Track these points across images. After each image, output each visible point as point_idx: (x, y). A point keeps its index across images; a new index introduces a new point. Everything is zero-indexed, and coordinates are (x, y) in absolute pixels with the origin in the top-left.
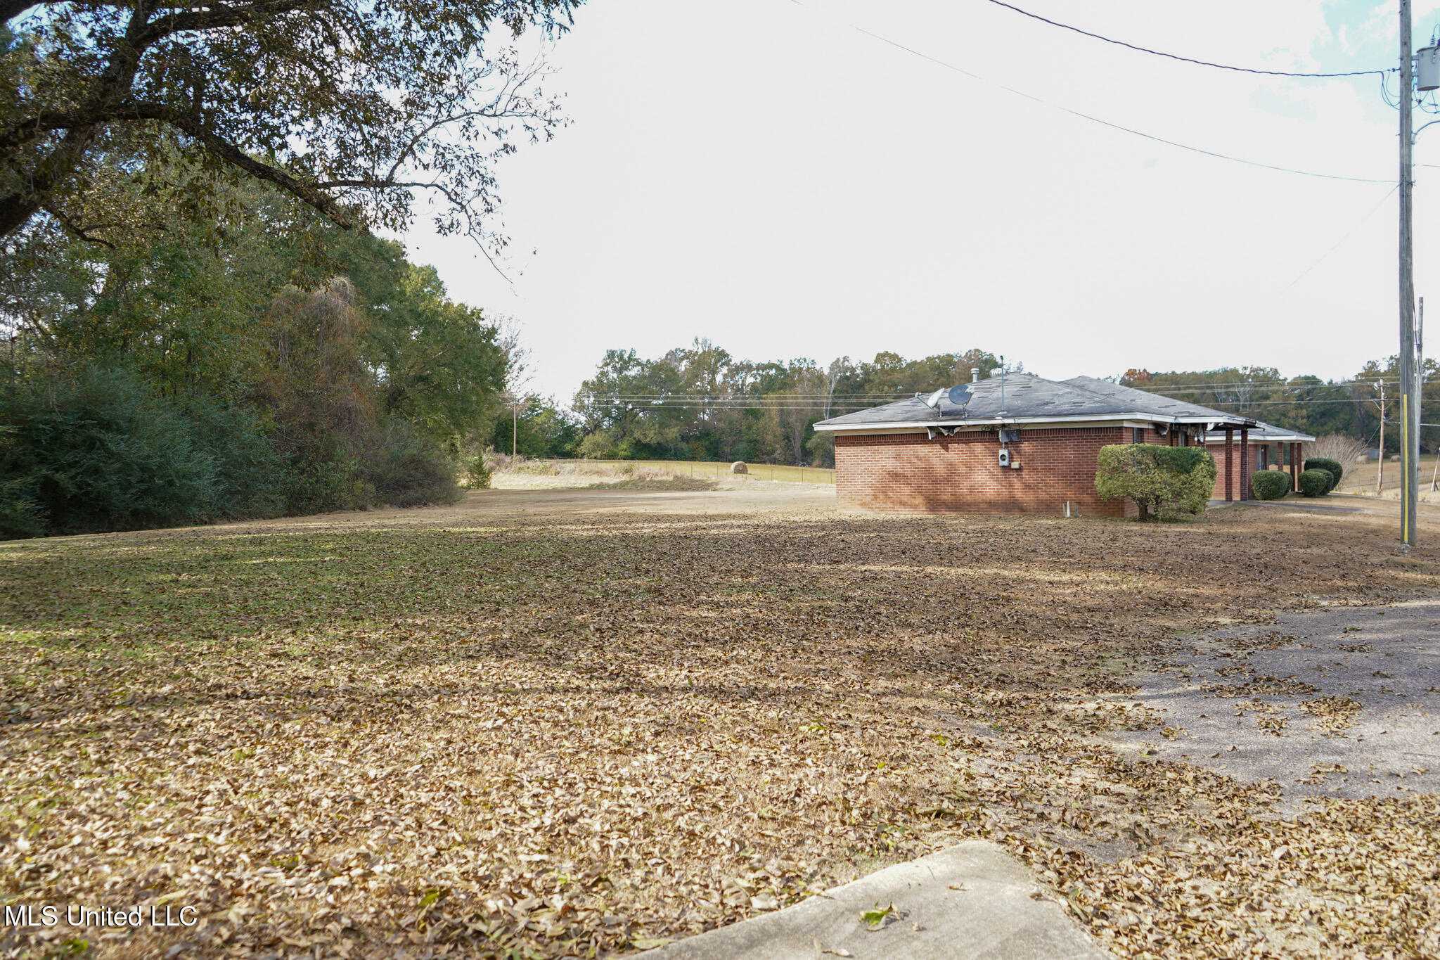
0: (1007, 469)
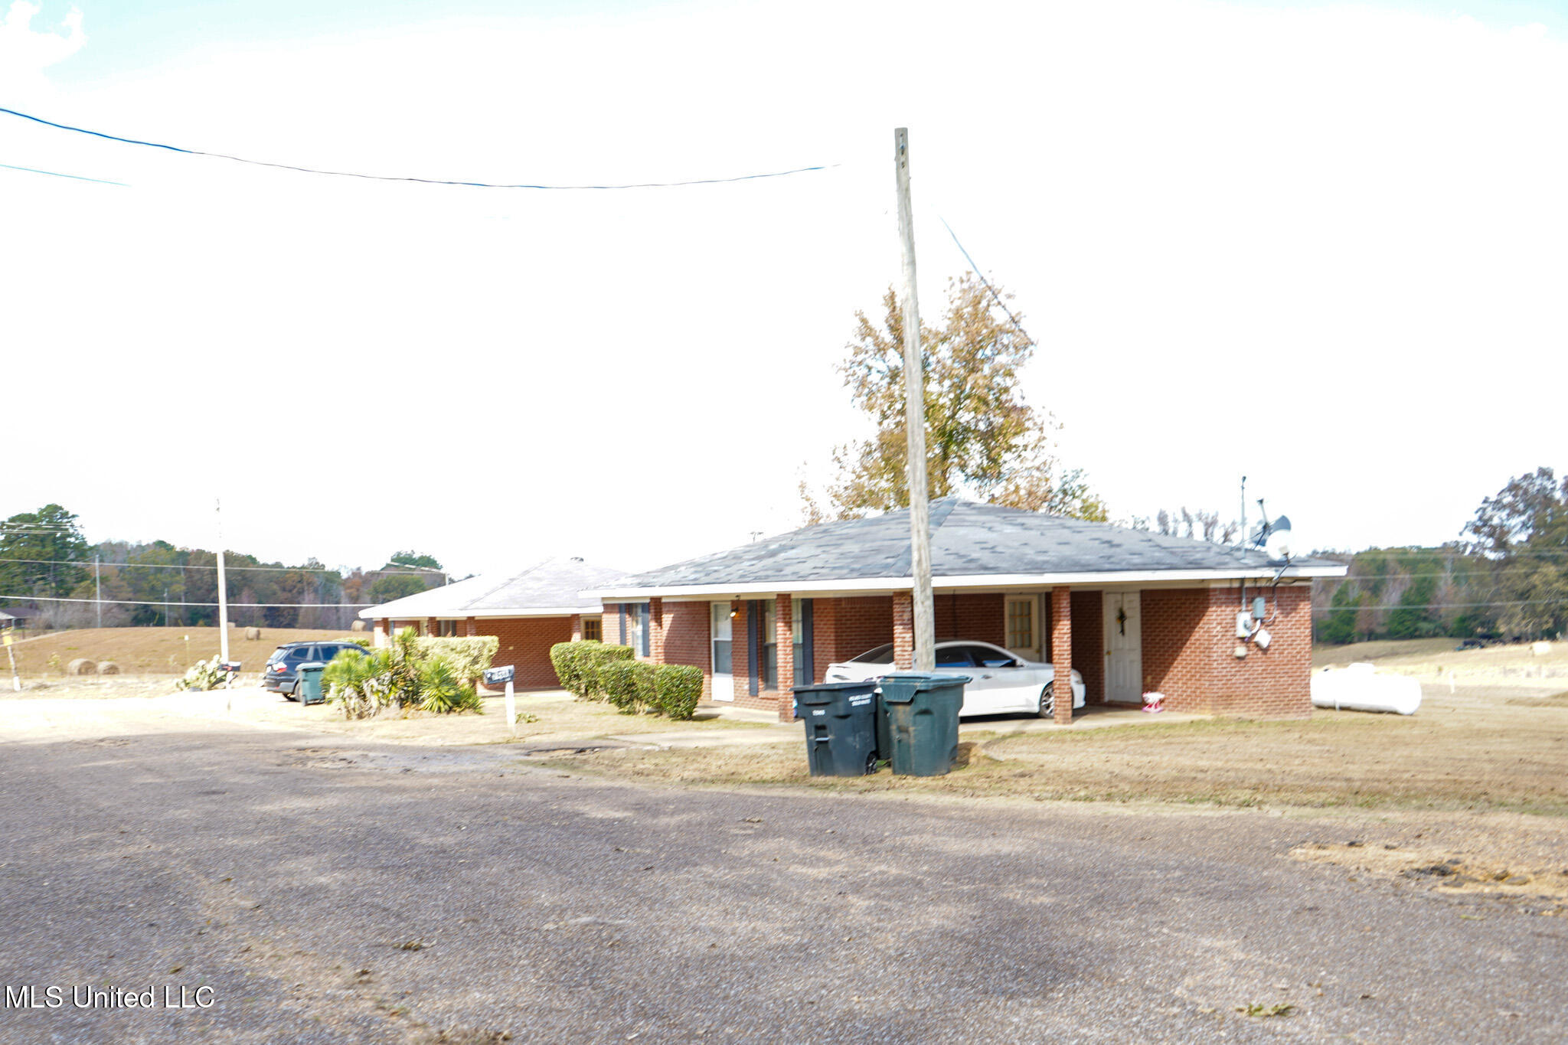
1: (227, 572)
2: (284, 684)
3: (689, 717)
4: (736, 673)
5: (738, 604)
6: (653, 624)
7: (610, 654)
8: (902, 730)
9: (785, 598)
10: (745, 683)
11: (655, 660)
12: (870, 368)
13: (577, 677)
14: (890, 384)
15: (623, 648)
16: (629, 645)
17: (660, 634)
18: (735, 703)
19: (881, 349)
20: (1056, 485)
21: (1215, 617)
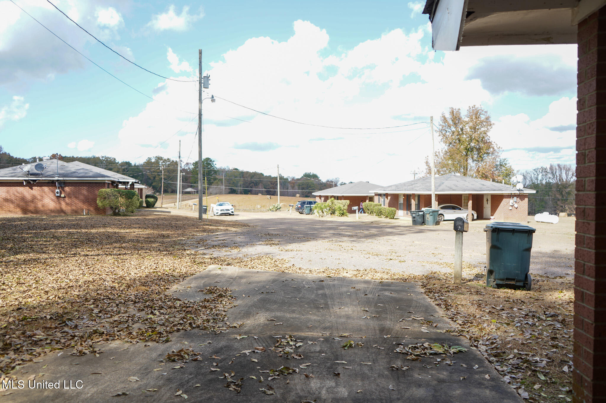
0: (59, 197)
1: (280, 182)
2: (300, 210)
3: (393, 218)
4: (403, 210)
5: (404, 195)
6: (386, 199)
7: (376, 205)
8: (428, 218)
9: (414, 195)
10: (405, 212)
11: (387, 206)
12: (446, 131)
13: (369, 210)
14: (452, 135)
15: (379, 204)
16: (380, 203)
17: (387, 201)
18: (403, 216)
19: (449, 126)
20: (498, 163)
21: (505, 201)
